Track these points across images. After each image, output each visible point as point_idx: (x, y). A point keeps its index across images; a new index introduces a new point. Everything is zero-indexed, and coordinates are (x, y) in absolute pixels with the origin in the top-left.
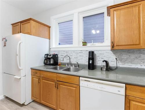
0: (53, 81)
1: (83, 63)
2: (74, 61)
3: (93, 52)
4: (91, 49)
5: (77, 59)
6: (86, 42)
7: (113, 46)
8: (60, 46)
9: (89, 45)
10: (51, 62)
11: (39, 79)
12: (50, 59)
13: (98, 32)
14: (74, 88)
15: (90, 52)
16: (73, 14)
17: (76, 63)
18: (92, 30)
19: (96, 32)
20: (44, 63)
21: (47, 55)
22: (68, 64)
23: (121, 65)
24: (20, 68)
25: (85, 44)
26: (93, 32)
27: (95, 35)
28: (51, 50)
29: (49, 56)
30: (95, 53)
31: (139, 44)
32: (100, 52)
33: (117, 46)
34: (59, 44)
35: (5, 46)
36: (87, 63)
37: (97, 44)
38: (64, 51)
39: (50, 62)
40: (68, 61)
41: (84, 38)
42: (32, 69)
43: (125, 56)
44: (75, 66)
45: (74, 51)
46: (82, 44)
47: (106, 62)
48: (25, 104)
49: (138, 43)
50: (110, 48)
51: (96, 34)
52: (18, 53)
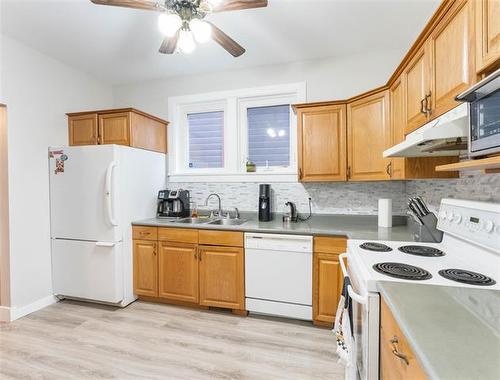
0: (189, 245)
1: (248, 210)
2: (228, 206)
3: (267, 186)
4: (265, 180)
5: (235, 201)
6: (255, 163)
7: (301, 177)
8: (194, 171)
9: (259, 169)
10: (176, 210)
11: (156, 246)
12: (171, 201)
13: (282, 133)
14: (234, 255)
15: (261, 186)
16: (225, 100)
17: (233, 210)
18: (268, 127)
19: (277, 133)
20: (158, 212)
21: (166, 192)
22: (215, 213)
23: (317, 210)
24: (114, 222)
25: (251, 168)
26: (271, 132)
27: (274, 139)
28: (171, 179)
29: (172, 195)
30: (272, 187)
31: (339, 174)
32: (281, 186)
33: (307, 175)
34: (191, 165)
35: (60, 170)
36: (257, 210)
37: (277, 169)
38: (205, 183)
39: (172, 209)
40: (215, 207)
41: (250, 153)
42: (133, 225)
43: (324, 194)
44: (231, 217)
45: (228, 184)
46: (245, 168)
47: (291, 204)
48: (123, 304)
49: (336, 172)
50: (296, 178)
51: (278, 138)
52: (109, 190)
